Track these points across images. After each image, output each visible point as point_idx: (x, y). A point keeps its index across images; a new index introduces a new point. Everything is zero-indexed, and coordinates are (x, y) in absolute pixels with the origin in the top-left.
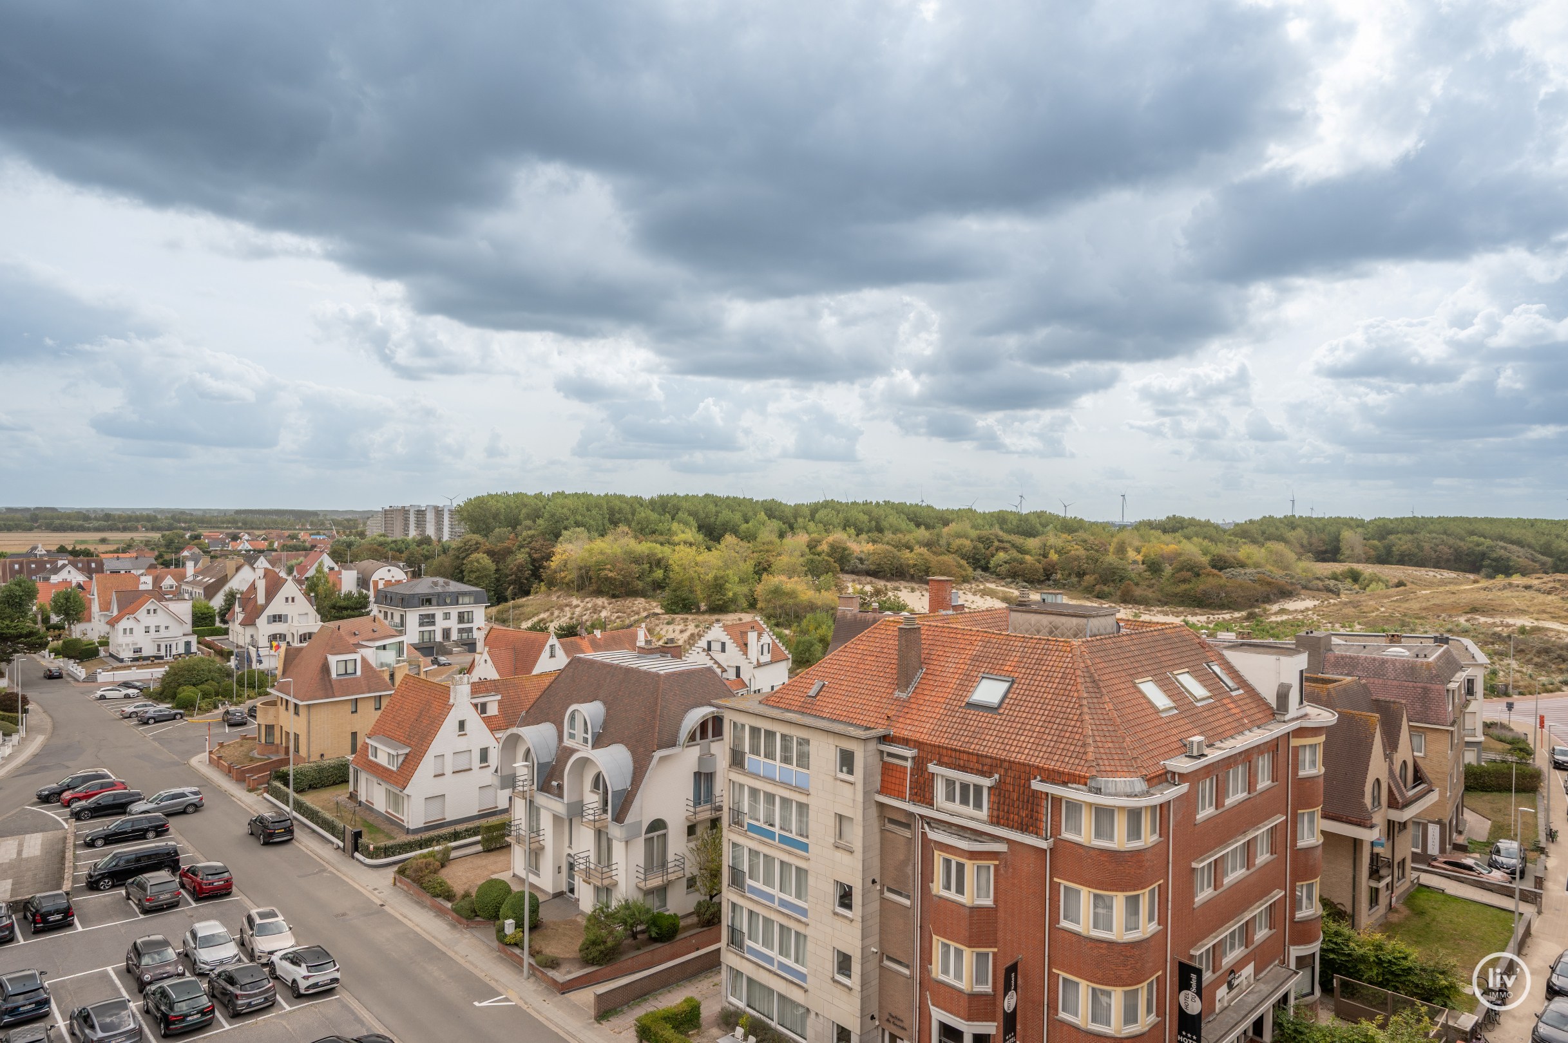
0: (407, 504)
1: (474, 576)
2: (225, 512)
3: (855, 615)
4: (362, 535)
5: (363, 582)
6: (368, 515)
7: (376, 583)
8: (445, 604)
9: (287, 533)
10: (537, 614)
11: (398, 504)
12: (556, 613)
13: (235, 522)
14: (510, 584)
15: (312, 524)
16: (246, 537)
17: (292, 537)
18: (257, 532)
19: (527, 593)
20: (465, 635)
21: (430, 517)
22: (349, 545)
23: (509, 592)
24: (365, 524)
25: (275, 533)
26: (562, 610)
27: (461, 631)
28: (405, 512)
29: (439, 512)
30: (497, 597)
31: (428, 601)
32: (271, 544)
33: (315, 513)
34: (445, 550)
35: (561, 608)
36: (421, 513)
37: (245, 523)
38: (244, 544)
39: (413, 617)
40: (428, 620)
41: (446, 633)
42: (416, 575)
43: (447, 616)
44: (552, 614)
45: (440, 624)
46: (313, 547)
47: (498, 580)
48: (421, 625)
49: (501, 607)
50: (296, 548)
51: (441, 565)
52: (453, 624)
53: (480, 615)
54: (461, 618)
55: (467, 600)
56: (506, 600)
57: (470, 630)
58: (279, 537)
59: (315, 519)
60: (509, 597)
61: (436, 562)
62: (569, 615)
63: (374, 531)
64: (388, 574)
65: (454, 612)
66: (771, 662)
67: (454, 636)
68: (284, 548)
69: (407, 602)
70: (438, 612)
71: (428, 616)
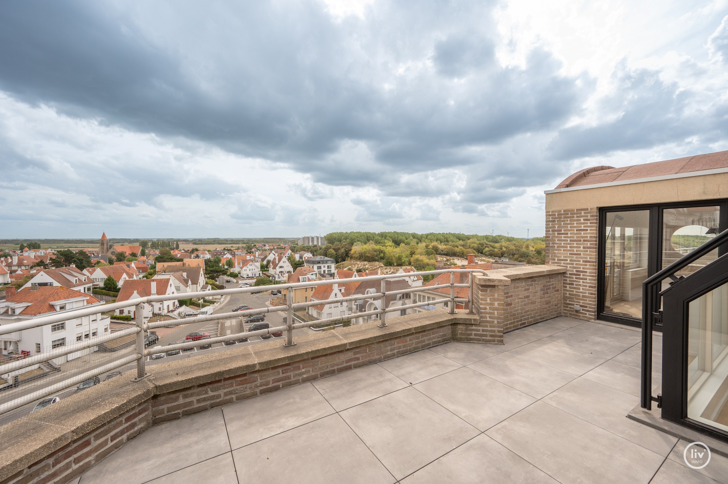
0: (309, 236)
1: (330, 255)
2: (261, 239)
3: (442, 266)
4: (297, 244)
5: (301, 257)
6: (299, 239)
7: (305, 258)
8: (324, 263)
9: (277, 244)
10: (348, 266)
11: (307, 236)
12: (353, 266)
13: (264, 241)
14: (340, 258)
15: (283, 241)
16: (267, 245)
17: (279, 245)
18: (270, 244)
19: (344, 260)
20: (329, 272)
21: (315, 239)
22: (295, 247)
23: (339, 260)
24: (297, 242)
25: (274, 244)
26: (355, 265)
27: (328, 271)
28: (308, 238)
29: (318, 238)
30: (337, 262)
31: (319, 262)
32: (274, 247)
33: (284, 239)
34: (321, 249)
35: (354, 265)
36: (313, 238)
37: (266, 242)
38: (267, 247)
39: (315, 267)
40: (319, 268)
41: (324, 271)
42: (313, 255)
43: (324, 267)
44: (352, 266)
45: (323, 269)
46: (285, 248)
47: (336, 257)
48: (318, 269)
49: (338, 264)
50: (280, 248)
51: (321, 253)
52: (326, 269)
53: (333, 266)
54: (328, 267)
55: (330, 262)
56: (339, 263)
57: (331, 270)
58: (276, 245)
59: (284, 240)
60: (340, 261)
61: (319, 252)
62: (357, 267)
63: (300, 243)
64: (307, 255)
65: (326, 265)
66: (417, 280)
67: (326, 272)
68: (278, 248)
69: (314, 263)
70: (322, 266)
71: (319, 267)
